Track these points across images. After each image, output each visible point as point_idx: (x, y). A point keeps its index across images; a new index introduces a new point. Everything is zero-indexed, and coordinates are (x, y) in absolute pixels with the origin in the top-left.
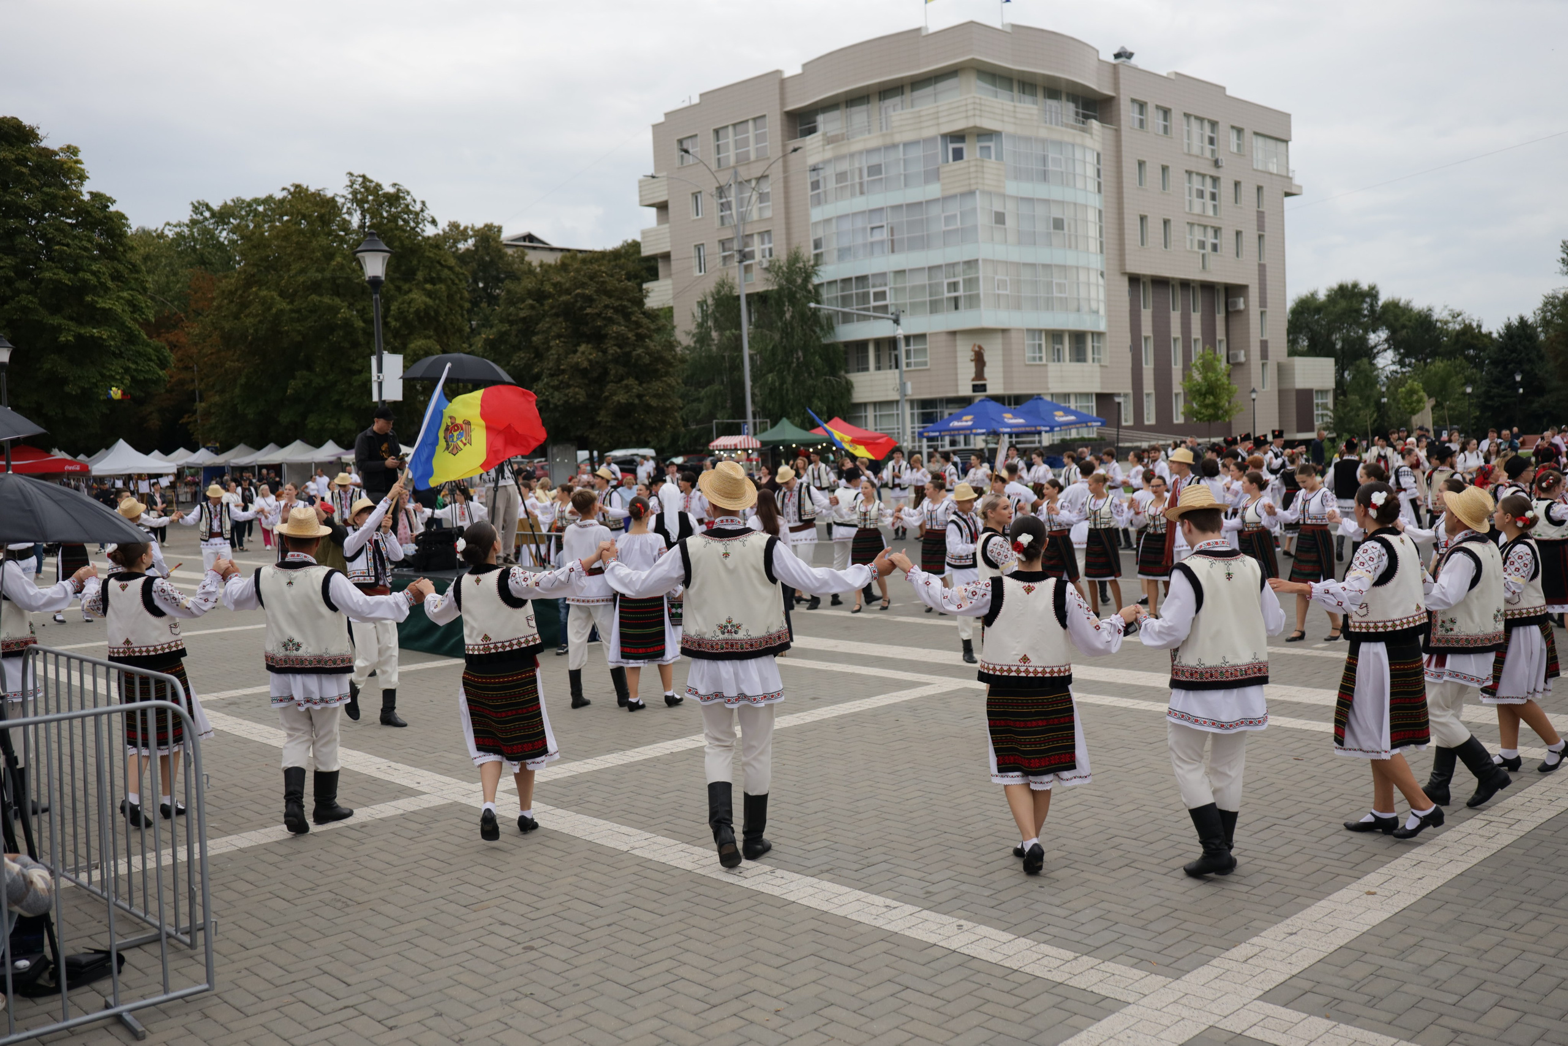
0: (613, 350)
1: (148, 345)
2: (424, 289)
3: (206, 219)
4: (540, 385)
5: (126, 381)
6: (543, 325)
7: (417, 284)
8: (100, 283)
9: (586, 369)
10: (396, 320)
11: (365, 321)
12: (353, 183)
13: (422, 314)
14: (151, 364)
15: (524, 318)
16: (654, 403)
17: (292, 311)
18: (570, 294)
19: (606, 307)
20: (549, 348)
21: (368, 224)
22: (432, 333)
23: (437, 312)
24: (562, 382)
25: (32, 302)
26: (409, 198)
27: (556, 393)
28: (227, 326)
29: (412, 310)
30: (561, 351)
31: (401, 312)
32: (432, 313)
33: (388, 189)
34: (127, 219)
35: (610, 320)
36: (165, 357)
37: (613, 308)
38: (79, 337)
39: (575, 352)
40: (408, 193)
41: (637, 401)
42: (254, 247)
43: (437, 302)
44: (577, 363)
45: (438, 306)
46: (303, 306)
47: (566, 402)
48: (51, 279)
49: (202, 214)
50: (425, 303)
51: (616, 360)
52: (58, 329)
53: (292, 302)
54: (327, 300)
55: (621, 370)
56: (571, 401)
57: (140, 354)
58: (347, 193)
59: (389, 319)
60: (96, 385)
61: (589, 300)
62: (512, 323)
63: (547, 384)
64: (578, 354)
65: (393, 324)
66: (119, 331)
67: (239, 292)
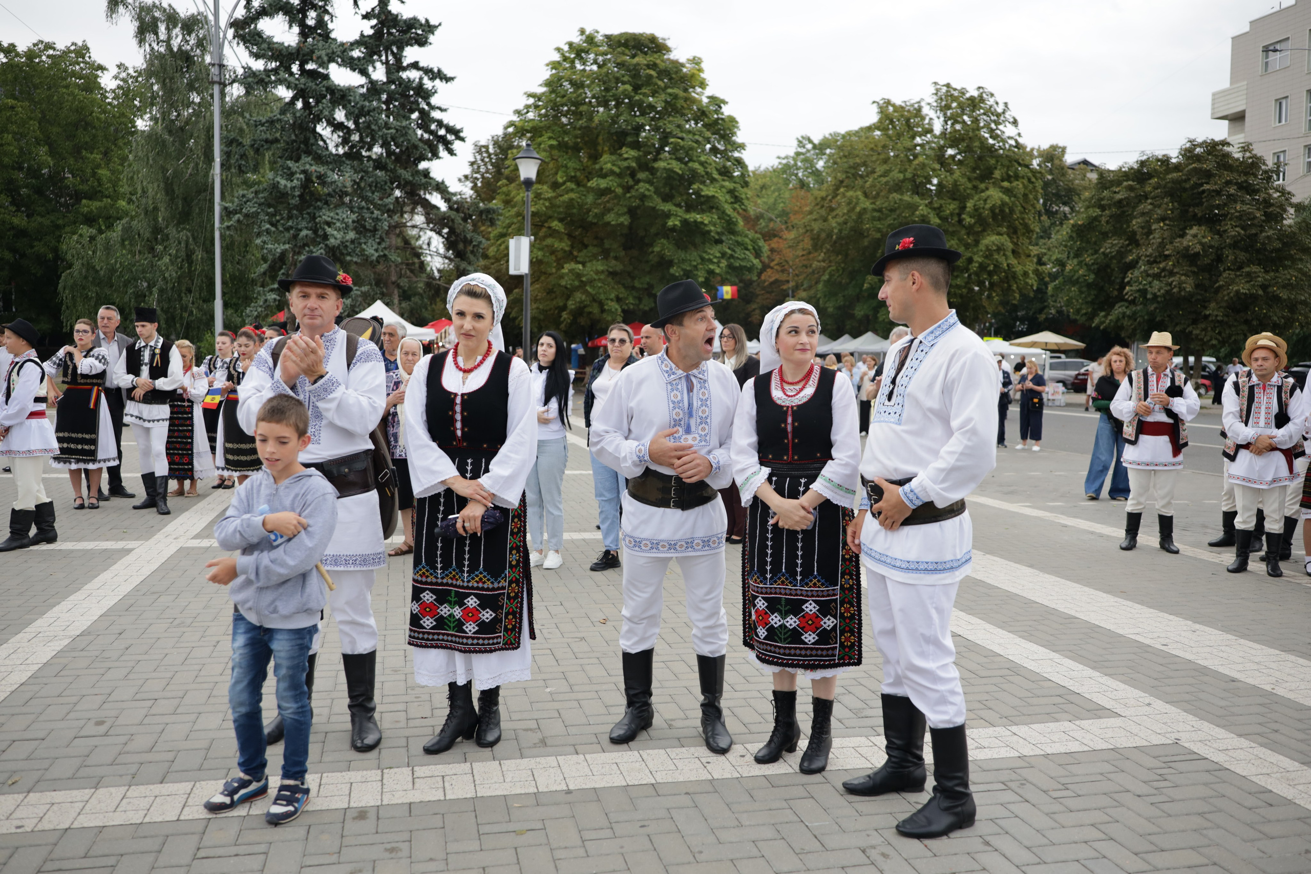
0: (1233, 231)
1: (746, 236)
2: (1002, 187)
3: (808, 151)
4: (1137, 273)
5: (721, 265)
6: (1146, 206)
7: (993, 183)
8: (707, 173)
9: (1198, 254)
10: (971, 217)
11: (940, 218)
12: (937, 90)
13: (997, 211)
14: (747, 252)
15: (1120, 201)
16: (1284, 295)
17: (874, 210)
18: (1181, 171)
19: (1228, 183)
20: (1150, 232)
21: (949, 130)
22: (1005, 230)
23: (1012, 211)
24: (1164, 270)
25: (648, 190)
26: (991, 101)
27: (1156, 283)
28: (816, 226)
29: (988, 206)
30: (1166, 234)
31: (976, 209)
32: (1007, 210)
33: (973, 92)
34: (737, 122)
35: (1232, 198)
36: (760, 247)
37: (1236, 184)
38: (685, 222)
39: (1182, 236)
40: (992, 95)
41: (1261, 292)
42: (845, 156)
43: (1013, 199)
44: (1187, 248)
45: (1013, 203)
46: (886, 205)
47: (1167, 292)
48: (665, 169)
49: (804, 147)
50: (1002, 200)
51: (1235, 245)
52: (668, 215)
53: (873, 203)
54: (907, 198)
55: (1242, 256)
56: (1175, 290)
57: (739, 244)
58: (932, 100)
59: (964, 216)
60: (696, 267)
61: (1208, 175)
62: (1103, 208)
63: (1145, 271)
64: (1189, 237)
65: (968, 220)
66: (719, 218)
67: (830, 197)
